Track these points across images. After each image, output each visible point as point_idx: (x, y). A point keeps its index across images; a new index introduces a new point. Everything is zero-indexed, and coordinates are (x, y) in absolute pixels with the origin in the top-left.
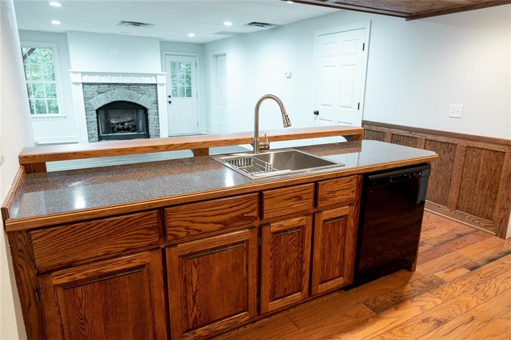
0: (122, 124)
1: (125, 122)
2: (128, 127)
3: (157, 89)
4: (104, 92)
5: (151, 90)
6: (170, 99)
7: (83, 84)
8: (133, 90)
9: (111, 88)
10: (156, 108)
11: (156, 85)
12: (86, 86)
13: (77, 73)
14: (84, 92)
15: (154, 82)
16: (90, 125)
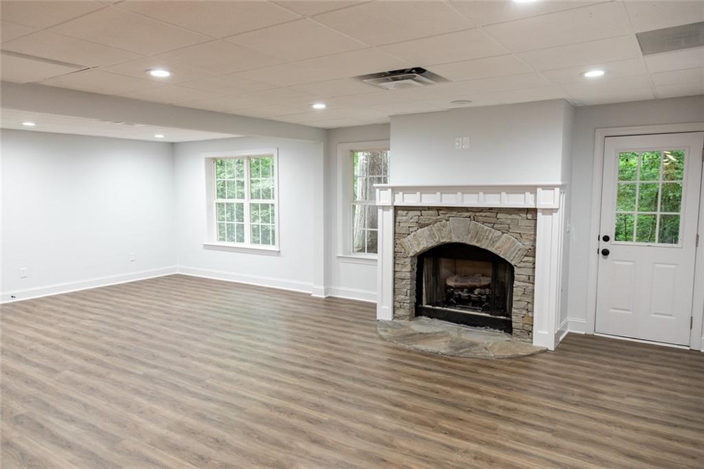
0: (470, 290)
1: (475, 287)
2: (480, 298)
3: (536, 220)
4: (427, 225)
5: (523, 222)
7: (396, 208)
8: (484, 223)
9: (441, 216)
10: (530, 265)
11: (534, 211)
12: (400, 212)
13: (386, 189)
14: (395, 222)
15: (531, 205)
16: (400, 284)
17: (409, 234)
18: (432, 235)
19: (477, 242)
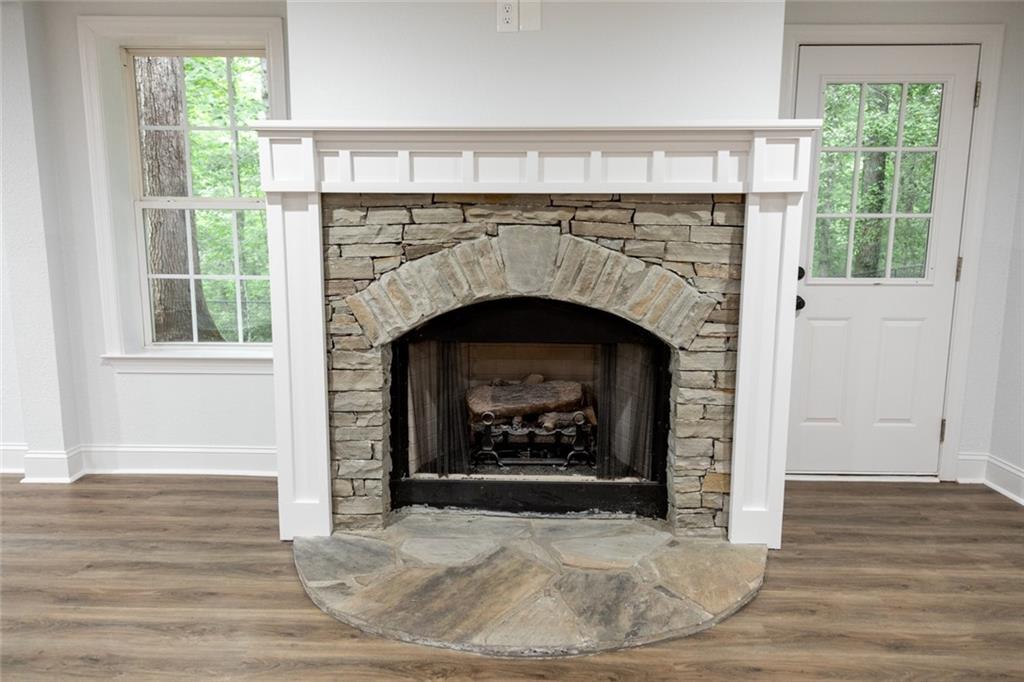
0: (532, 417)
1: (545, 410)
2: (559, 436)
3: (741, 228)
4: (432, 250)
5: (706, 234)
7: (329, 202)
8: (598, 238)
9: (474, 223)
11: (739, 201)
12: (339, 214)
13: (292, 136)
14: (325, 245)
15: (730, 185)
16: (348, 428)
17: (373, 280)
18: (448, 280)
19: (582, 292)
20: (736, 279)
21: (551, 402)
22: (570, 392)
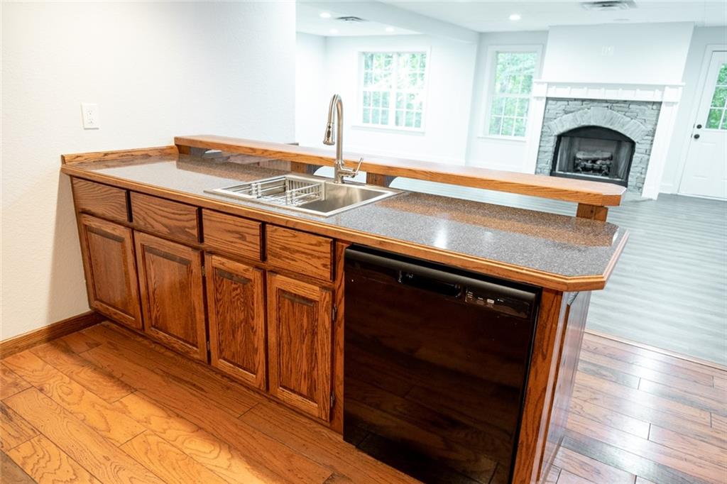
0: (594, 161)
1: (598, 159)
2: (601, 167)
3: (659, 110)
4: (572, 112)
5: (649, 111)
6: (697, 131)
7: (548, 99)
8: (618, 111)
9: (584, 106)
10: (649, 142)
11: (660, 103)
12: (550, 102)
13: (543, 83)
14: (545, 109)
15: (658, 100)
16: (542, 155)
17: (556, 119)
18: (575, 120)
19: (611, 125)
20: (656, 124)
21: (600, 157)
22: (607, 155)
